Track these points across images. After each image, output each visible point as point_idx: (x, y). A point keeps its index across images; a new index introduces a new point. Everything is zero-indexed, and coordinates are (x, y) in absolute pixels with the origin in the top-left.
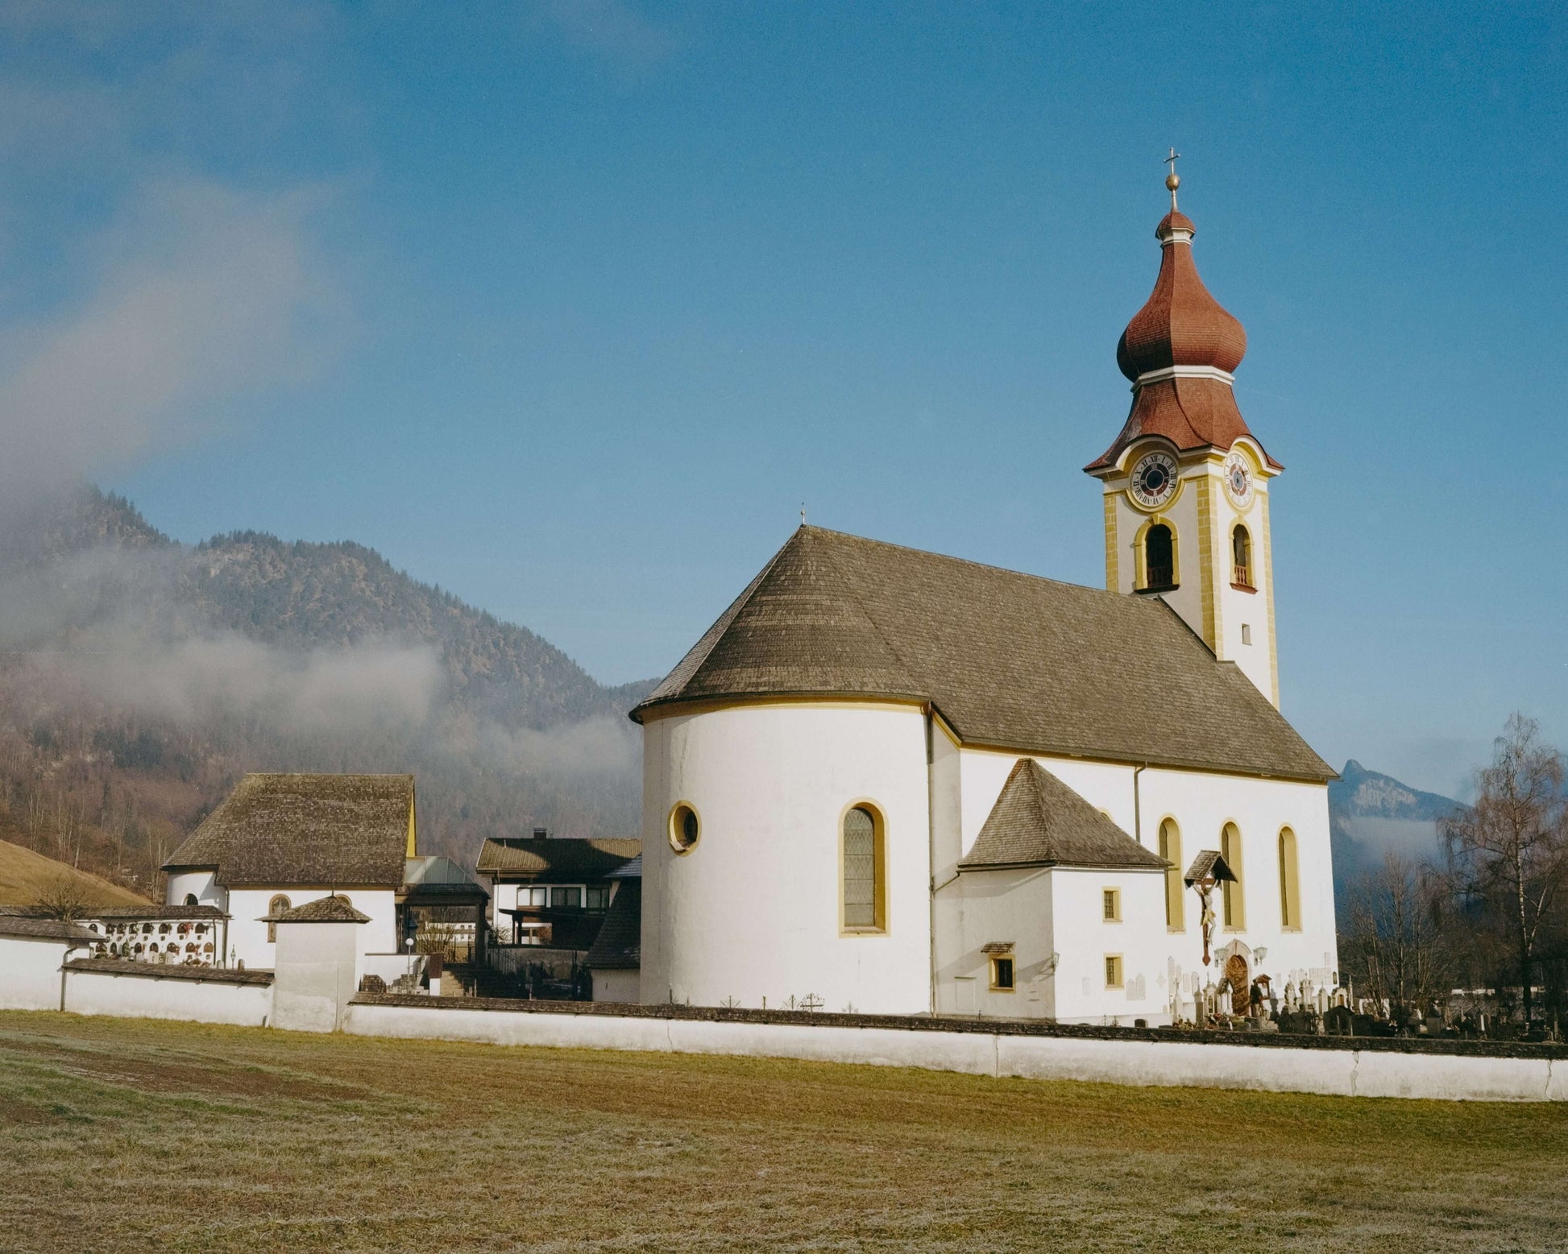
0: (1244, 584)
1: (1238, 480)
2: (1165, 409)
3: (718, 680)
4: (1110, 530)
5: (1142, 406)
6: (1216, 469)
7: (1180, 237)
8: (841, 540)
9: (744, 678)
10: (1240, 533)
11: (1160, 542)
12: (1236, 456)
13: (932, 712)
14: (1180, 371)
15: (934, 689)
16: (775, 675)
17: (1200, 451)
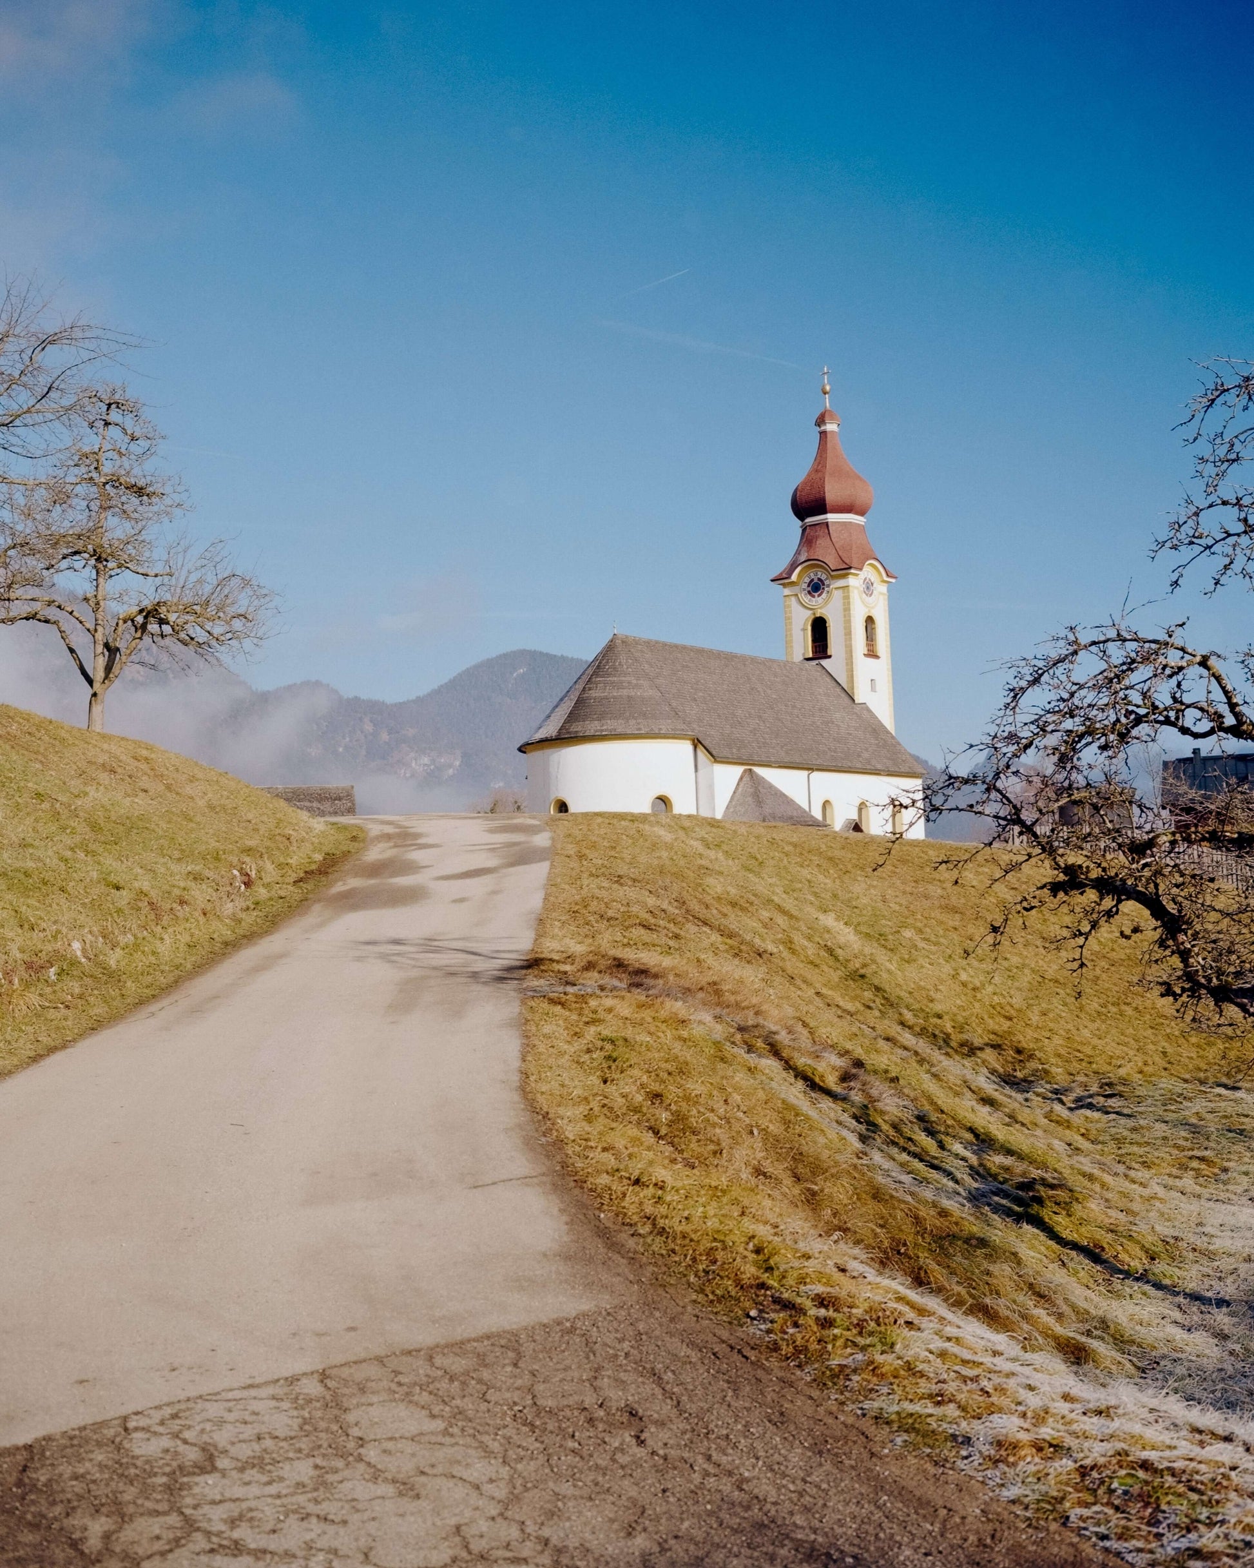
0: (872, 654)
1: (869, 587)
2: (822, 541)
3: (577, 727)
4: (788, 619)
5: (808, 539)
6: (854, 581)
7: (831, 427)
8: (637, 642)
9: (592, 727)
10: (870, 620)
11: (819, 628)
12: (868, 572)
13: (697, 743)
14: (831, 517)
15: (697, 730)
16: (610, 725)
17: (845, 569)
